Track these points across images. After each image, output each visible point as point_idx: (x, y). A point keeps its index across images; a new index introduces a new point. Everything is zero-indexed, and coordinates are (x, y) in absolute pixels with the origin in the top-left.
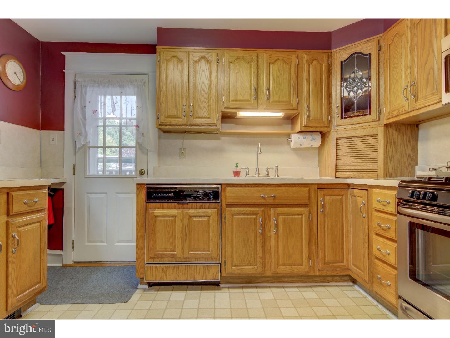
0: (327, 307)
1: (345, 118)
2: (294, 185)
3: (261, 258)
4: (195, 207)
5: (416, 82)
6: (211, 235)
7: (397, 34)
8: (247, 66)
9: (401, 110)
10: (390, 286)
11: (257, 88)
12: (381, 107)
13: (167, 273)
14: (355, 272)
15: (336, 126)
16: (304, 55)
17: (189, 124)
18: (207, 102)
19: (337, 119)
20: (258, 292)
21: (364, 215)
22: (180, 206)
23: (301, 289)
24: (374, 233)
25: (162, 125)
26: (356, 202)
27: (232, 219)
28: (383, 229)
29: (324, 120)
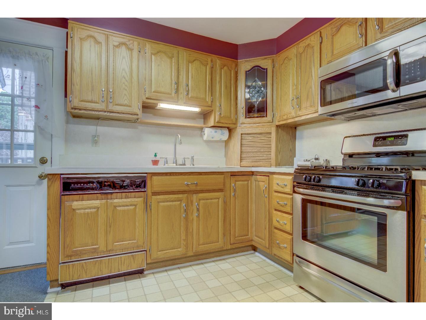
0: (241, 273)
1: (248, 118)
2: (212, 173)
3: (184, 240)
4: (120, 197)
5: (300, 96)
6: (137, 223)
7: (287, 57)
8: (168, 60)
9: (289, 116)
10: (286, 248)
11: (177, 83)
12: (274, 112)
13: (87, 269)
14: (257, 241)
15: (241, 124)
16: (217, 60)
17: (108, 110)
18: (128, 90)
19: (242, 118)
20: (181, 272)
21: (266, 196)
22: (103, 196)
23: (217, 263)
24: (274, 209)
25: (75, 109)
26: (259, 186)
27: (158, 206)
28: (281, 206)
29: (232, 118)
